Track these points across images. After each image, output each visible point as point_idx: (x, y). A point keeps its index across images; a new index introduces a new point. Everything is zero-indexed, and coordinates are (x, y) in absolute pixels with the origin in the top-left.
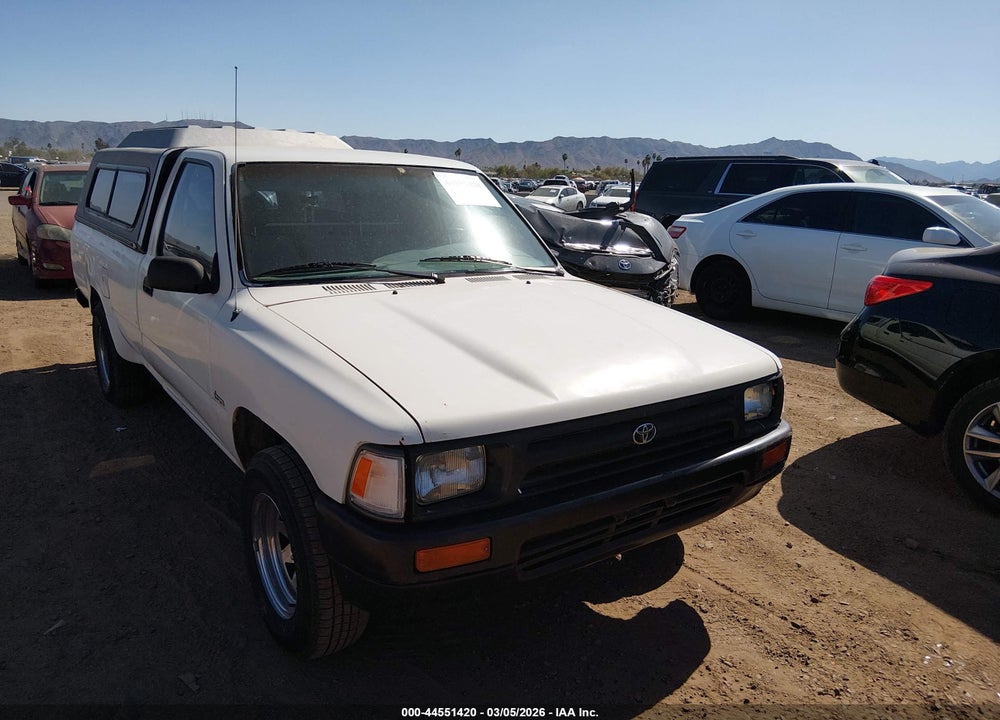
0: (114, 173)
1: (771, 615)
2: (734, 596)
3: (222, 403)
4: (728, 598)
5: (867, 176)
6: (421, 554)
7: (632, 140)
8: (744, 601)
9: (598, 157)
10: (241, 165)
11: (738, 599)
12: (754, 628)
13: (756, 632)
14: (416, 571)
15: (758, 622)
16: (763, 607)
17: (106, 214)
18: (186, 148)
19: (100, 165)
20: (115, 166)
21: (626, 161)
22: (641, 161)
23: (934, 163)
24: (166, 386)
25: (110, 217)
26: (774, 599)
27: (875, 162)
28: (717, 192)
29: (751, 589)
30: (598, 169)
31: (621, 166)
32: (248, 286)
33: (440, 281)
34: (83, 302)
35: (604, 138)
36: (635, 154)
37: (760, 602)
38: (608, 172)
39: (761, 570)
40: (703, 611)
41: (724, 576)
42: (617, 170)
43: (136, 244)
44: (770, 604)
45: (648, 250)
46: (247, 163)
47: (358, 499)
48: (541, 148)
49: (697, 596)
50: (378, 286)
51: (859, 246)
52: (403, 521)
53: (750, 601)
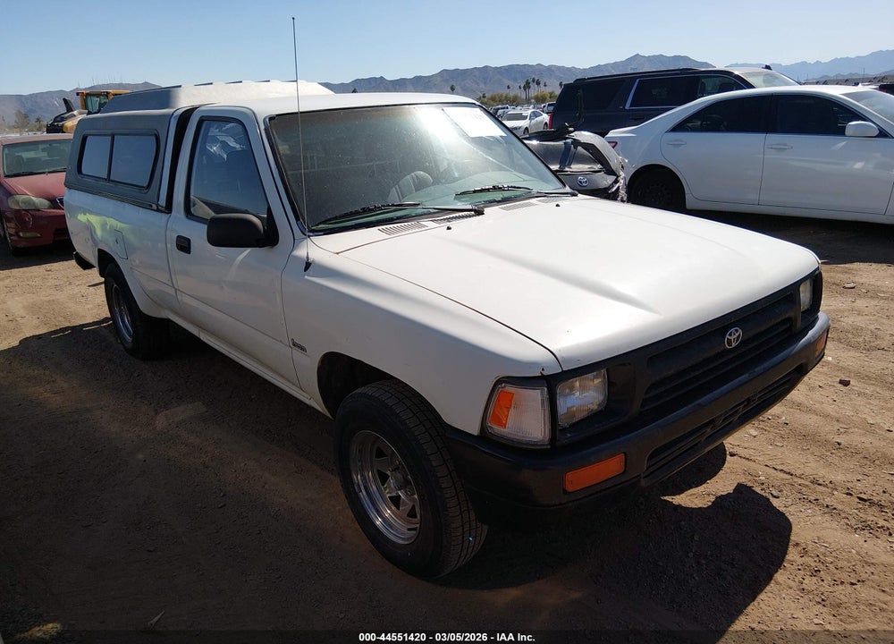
0: (110, 138)
1: (835, 493)
2: (796, 480)
3: (303, 349)
4: (791, 481)
5: (764, 81)
6: (569, 476)
7: (511, 67)
8: (807, 483)
9: (482, 86)
10: (272, 118)
11: (800, 481)
12: (827, 506)
13: (830, 510)
14: (565, 492)
15: (828, 501)
16: (826, 486)
17: (108, 179)
18: (200, 106)
19: (87, 132)
20: (110, 132)
21: (509, 87)
22: (522, 86)
23: (780, 65)
24: (204, 337)
25: (113, 181)
26: (832, 478)
27: (768, 67)
28: (627, 106)
29: (808, 471)
30: (484, 97)
31: (504, 92)
32: (309, 236)
33: (479, 212)
34: (85, 265)
35: (486, 67)
36: (515, 80)
37: (821, 482)
38: (493, 99)
39: (808, 452)
40: (775, 497)
41: (779, 462)
42: (502, 96)
43: (158, 205)
44: (831, 482)
45: (599, 166)
46: (277, 115)
47: (497, 429)
48: (429, 81)
49: (763, 484)
50: (427, 223)
51: (786, 145)
52: (549, 447)
53: (812, 482)
